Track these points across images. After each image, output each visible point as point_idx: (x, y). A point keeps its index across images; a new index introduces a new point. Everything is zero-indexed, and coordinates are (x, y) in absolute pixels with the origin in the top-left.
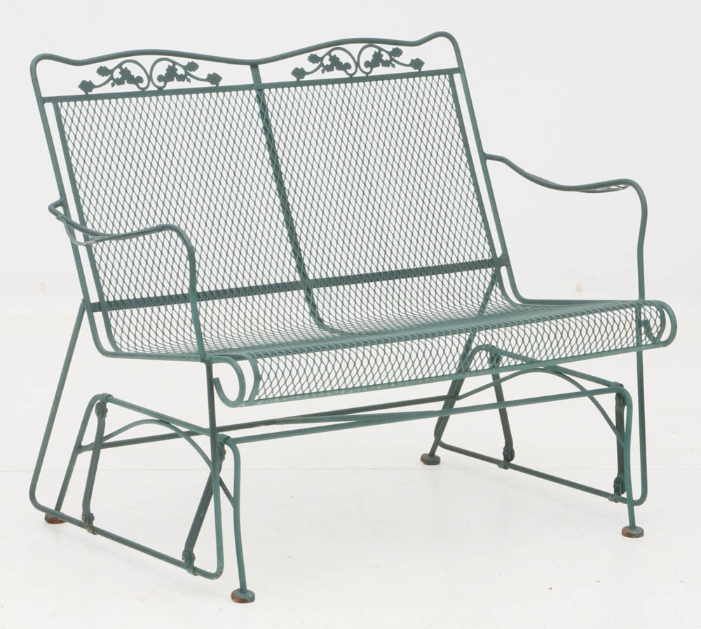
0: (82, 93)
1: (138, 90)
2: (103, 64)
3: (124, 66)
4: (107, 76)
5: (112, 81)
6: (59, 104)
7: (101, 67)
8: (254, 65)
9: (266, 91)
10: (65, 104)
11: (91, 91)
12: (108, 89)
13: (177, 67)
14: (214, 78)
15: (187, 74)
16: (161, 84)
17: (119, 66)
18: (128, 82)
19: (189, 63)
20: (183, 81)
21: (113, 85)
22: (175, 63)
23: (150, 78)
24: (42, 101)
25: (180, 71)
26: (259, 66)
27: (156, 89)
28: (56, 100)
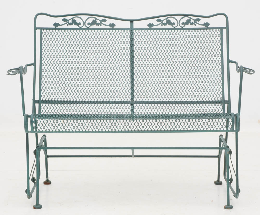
0: (54, 27)
1: (78, 27)
2: (65, 17)
3: (74, 19)
4: (66, 22)
5: (68, 24)
6: (43, 30)
7: (64, 18)
8: (132, 21)
9: (134, 31)
10: (45, 30)
11: (57, 27)
12: (66, 26)
13: (97, 20)
14: (112, 25)
15: (101, 23)
16: (89, 26)
17: (72, 19)
18: (74, 25)
19: (103, 19)
20: (99, 25)
21: (68, 25)
22: (96, 19)
23: (84, 23)
24: (36, 29)
25: (98, 22)
26: (134, 22)
27: (86, 28)
28: (41, 29)
